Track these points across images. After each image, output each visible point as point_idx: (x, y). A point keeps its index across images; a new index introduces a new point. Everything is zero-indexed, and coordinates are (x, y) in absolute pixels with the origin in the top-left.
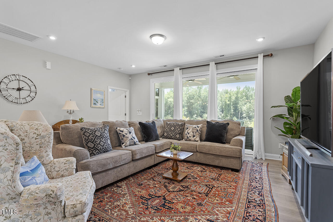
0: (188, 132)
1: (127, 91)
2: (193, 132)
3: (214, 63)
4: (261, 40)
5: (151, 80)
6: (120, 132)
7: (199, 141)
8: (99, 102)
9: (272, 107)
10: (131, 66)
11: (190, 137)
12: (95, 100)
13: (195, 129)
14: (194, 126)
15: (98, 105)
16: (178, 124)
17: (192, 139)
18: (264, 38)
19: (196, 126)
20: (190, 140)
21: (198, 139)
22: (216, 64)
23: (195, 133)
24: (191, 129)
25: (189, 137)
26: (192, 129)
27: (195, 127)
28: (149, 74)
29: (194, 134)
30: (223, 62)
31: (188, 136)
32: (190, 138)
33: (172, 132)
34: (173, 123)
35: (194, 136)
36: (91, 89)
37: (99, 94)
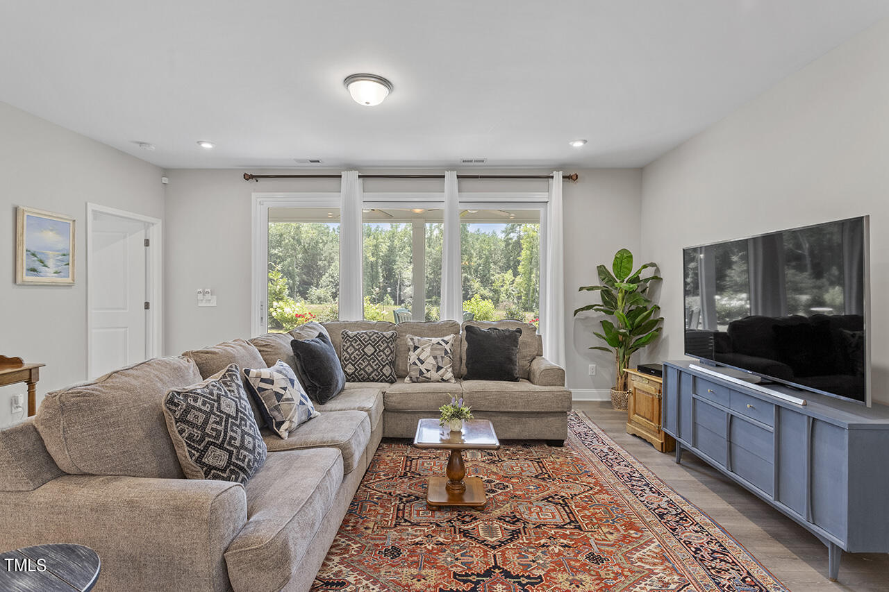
0: (419, 359)
1: (153, 224)
2: (435, 358)
3: (455, 174)
4: (578, 144)
5: (254, 195)
6: (263, 385)
7: (453, 381)
8: (50, 263)
9: (581, 289)
10: (199, 143)
11: (428, 371)
12: (33, 255)
13: (439, 349)
14: (435, 340)
15: (48, 275)
16: (384, 336)
17: (434, 375)
18: (585, 141)
19: (439, 339)
20: (428, 380)
21: (449, 375)
22: (458, 177)
23: (440, 360)
24: (428, 350)
25: (425, 371)
26: (432, 349)
27: (438, 343)
28: (248, 177)
29: (437, 363)
30: (477, 177)
31: (423, 368)
32: (428, 375)
33: (369, 361)
34: (366, 333)
35: (439, 368)
36: (16, 210)
37: (52, 230)
